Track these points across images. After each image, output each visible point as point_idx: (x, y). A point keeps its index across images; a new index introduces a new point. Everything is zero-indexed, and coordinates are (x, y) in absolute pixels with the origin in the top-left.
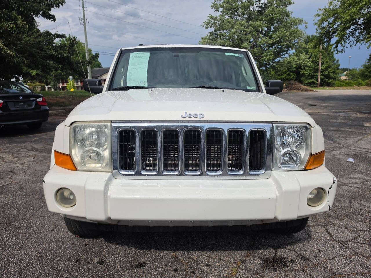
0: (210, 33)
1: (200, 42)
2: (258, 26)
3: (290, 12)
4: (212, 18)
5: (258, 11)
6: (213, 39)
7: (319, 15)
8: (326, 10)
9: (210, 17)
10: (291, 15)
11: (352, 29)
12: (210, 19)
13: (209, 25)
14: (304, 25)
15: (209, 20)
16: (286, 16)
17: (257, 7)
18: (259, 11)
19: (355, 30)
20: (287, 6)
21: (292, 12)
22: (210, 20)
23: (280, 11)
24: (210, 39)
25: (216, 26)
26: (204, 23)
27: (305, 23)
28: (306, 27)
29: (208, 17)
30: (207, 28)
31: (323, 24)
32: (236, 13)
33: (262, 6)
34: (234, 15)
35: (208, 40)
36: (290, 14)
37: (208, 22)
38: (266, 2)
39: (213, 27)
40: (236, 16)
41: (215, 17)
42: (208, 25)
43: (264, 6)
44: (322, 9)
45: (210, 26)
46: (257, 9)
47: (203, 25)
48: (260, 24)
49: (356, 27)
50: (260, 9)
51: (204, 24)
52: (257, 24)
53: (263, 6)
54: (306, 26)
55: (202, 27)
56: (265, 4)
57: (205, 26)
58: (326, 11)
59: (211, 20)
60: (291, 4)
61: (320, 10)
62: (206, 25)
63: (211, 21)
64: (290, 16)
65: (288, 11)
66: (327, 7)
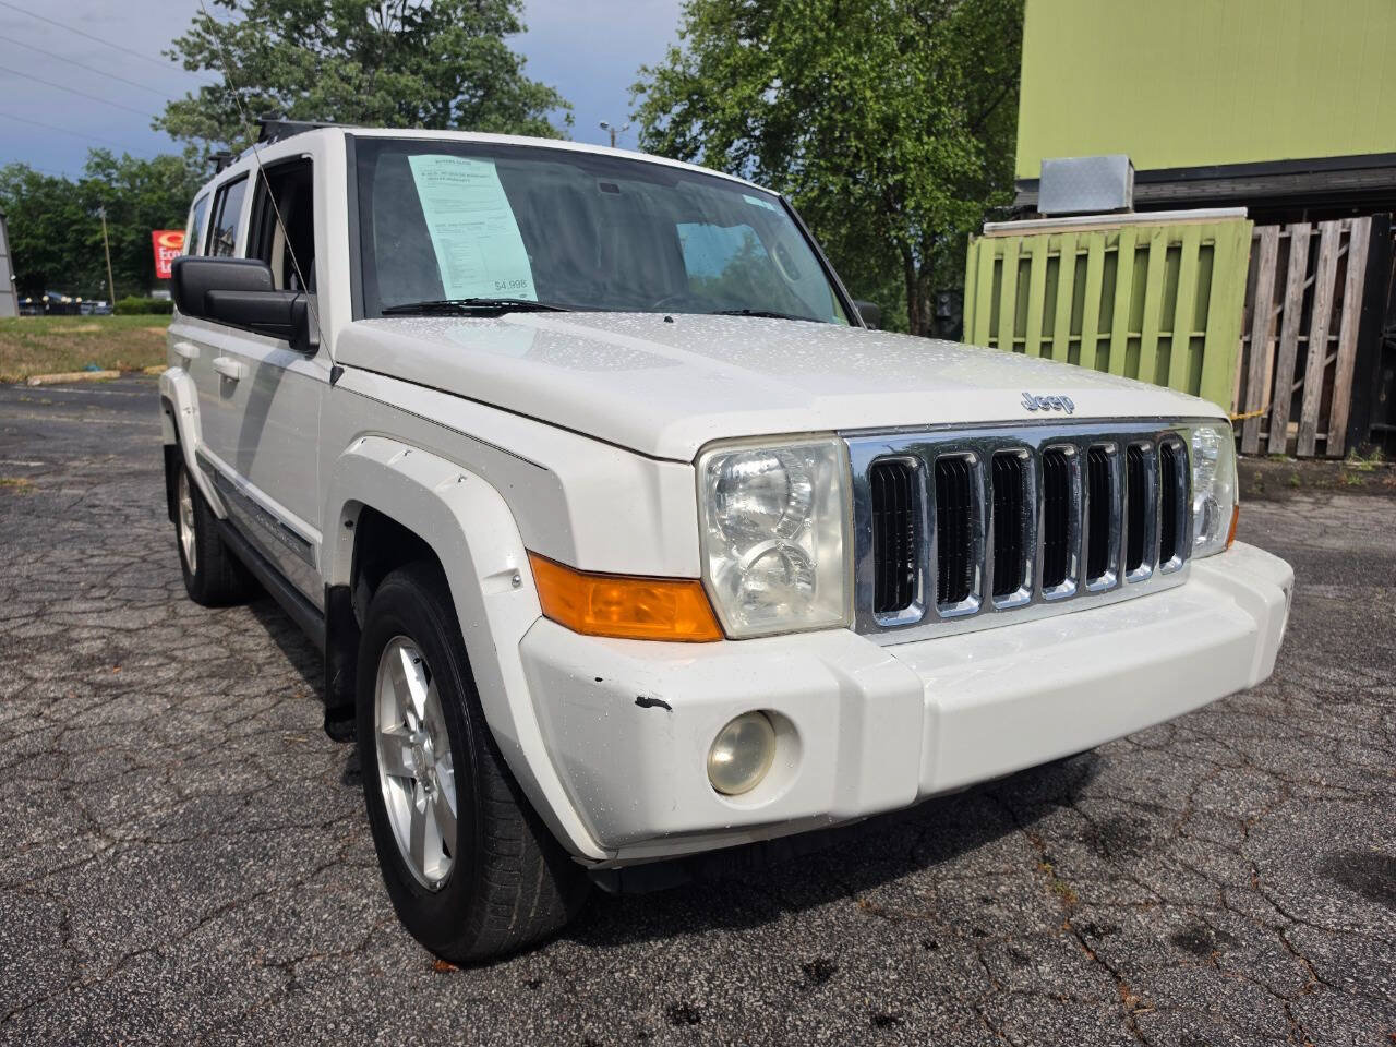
0: (211, 91)
1: (159, 122)
2: (408, 92)
3: (518, 56)
4: (210, 27)
5: (401, 34)
6: (224, 117)
7: (642, 89)
8: (664, 75)
9: (202, 23)
10: (522, 69)
11: (737, 150)
12: (203, 34)
13: (199, 57)
14: (561, 112)
15: (199, 35)
16: (507, 72)
17: (394, 17)
18: (405, 37)
19: (746, 154)
20: (504, 34)
21: (524, 61)
22: (204, 38)
23: (483, 47)
24: (210, 117)
25: (230, 65)
26: (176, 43)
27: (565, 106)
28: (569, 119)
29: (195, 21)
30: (191, 66)
31: (657, 122)
32: (312, 28)
33: (414, 17)
34: (304, 34)
35: (204, 119)
36: (518, 64)
37: (195, 44)
38: (428, 4)
39: (219, 68)
40: (311, 38)
41: (229, 29)
42: (195, 53)
43: (423, 18)
44: (650, 69)
45: (204, 60)
46: (396, 27)
47: (173, 53)
48: (416, 86)
49: (745, 144)
50: (407, 29)
51: (177, 49)
52: (406, 86)
53: (418, 20)
54: (568, 116)
55: (169, 57)
56: (426, 15)
57: (183, 58)
58: (666, 79)
59: (208, 37)
60: (518, 30)
61: (646, 70)
62: (189, 54)
63: (209, 42)
64: (520, 72)
65: (512, 54)
66: (668, 66)
